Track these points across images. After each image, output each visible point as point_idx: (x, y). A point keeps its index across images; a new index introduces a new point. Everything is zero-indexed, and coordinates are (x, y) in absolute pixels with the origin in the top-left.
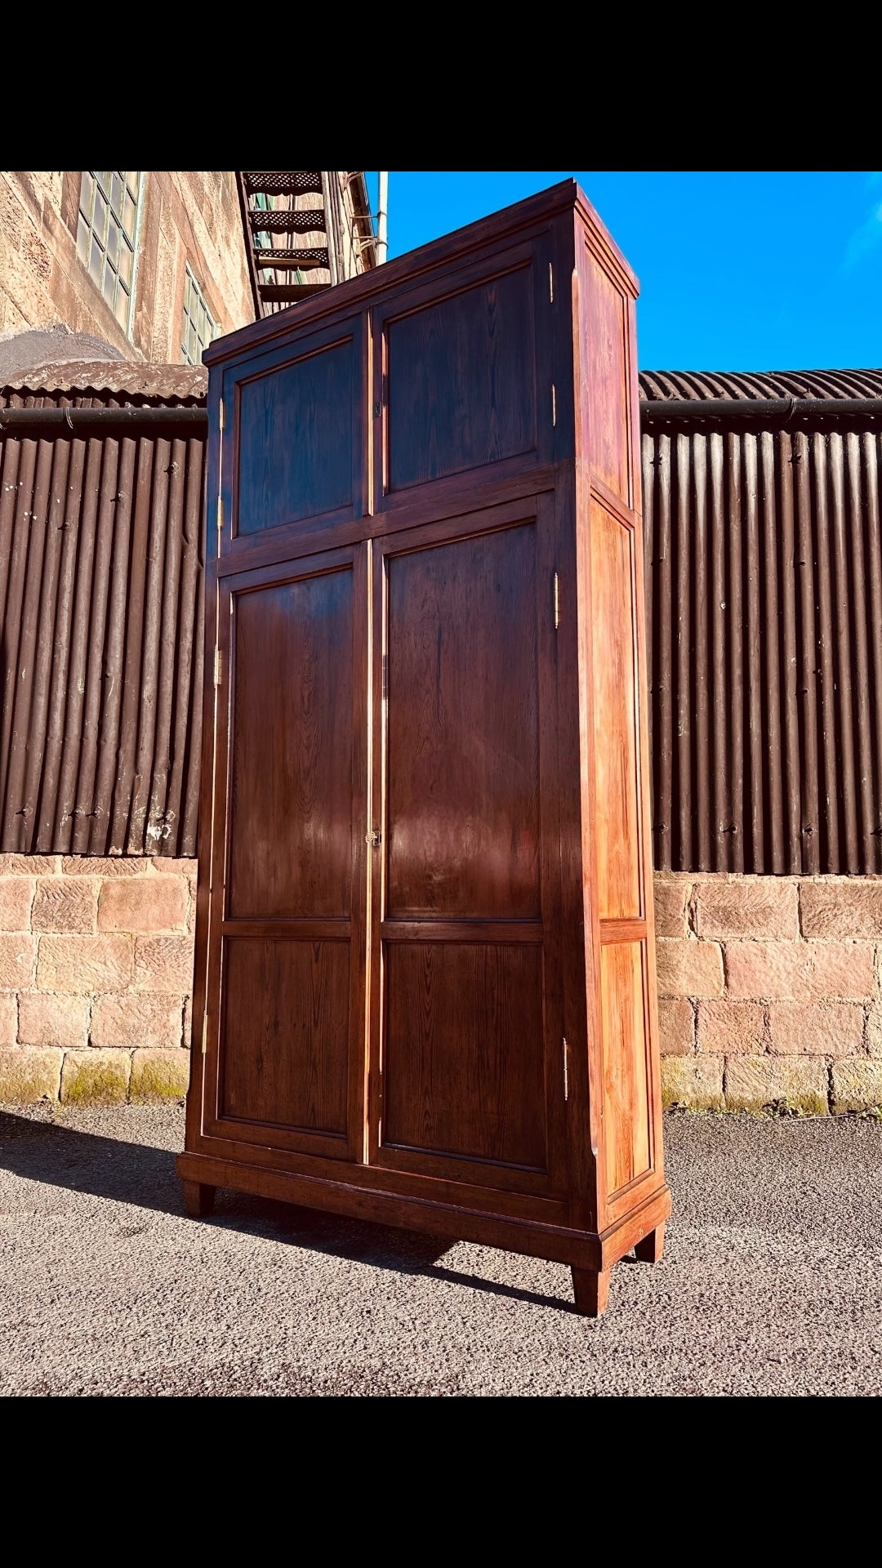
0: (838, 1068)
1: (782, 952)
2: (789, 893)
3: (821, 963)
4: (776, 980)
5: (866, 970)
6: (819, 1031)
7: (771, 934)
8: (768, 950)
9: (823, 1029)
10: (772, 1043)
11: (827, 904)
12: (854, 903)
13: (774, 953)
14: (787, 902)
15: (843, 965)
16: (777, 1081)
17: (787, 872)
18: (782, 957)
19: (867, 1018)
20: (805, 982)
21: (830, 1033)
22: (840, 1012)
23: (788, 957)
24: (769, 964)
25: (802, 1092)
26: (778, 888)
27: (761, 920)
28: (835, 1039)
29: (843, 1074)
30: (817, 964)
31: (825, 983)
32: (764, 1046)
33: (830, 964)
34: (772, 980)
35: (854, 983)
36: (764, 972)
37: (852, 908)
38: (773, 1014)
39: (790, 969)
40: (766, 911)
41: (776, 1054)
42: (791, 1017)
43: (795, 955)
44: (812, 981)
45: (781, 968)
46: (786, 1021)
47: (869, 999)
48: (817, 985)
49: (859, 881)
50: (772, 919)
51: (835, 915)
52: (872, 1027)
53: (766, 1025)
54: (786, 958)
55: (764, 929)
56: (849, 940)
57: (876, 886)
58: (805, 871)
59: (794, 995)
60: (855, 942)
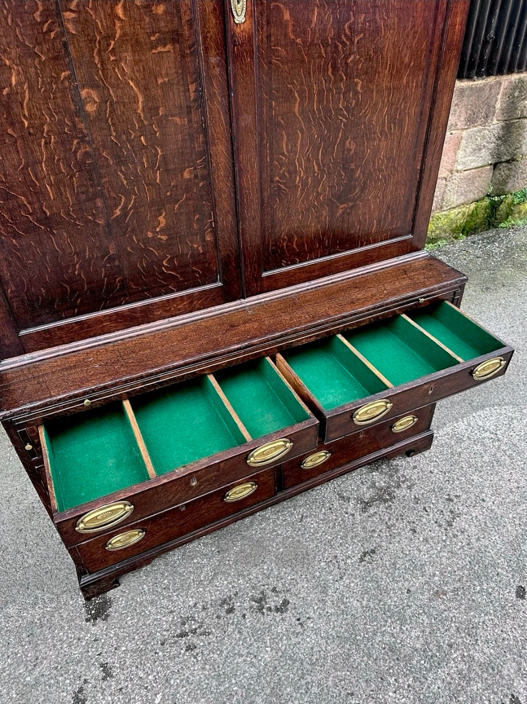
19: (446, 185)
47: (450, 173)
60: (451, 134)
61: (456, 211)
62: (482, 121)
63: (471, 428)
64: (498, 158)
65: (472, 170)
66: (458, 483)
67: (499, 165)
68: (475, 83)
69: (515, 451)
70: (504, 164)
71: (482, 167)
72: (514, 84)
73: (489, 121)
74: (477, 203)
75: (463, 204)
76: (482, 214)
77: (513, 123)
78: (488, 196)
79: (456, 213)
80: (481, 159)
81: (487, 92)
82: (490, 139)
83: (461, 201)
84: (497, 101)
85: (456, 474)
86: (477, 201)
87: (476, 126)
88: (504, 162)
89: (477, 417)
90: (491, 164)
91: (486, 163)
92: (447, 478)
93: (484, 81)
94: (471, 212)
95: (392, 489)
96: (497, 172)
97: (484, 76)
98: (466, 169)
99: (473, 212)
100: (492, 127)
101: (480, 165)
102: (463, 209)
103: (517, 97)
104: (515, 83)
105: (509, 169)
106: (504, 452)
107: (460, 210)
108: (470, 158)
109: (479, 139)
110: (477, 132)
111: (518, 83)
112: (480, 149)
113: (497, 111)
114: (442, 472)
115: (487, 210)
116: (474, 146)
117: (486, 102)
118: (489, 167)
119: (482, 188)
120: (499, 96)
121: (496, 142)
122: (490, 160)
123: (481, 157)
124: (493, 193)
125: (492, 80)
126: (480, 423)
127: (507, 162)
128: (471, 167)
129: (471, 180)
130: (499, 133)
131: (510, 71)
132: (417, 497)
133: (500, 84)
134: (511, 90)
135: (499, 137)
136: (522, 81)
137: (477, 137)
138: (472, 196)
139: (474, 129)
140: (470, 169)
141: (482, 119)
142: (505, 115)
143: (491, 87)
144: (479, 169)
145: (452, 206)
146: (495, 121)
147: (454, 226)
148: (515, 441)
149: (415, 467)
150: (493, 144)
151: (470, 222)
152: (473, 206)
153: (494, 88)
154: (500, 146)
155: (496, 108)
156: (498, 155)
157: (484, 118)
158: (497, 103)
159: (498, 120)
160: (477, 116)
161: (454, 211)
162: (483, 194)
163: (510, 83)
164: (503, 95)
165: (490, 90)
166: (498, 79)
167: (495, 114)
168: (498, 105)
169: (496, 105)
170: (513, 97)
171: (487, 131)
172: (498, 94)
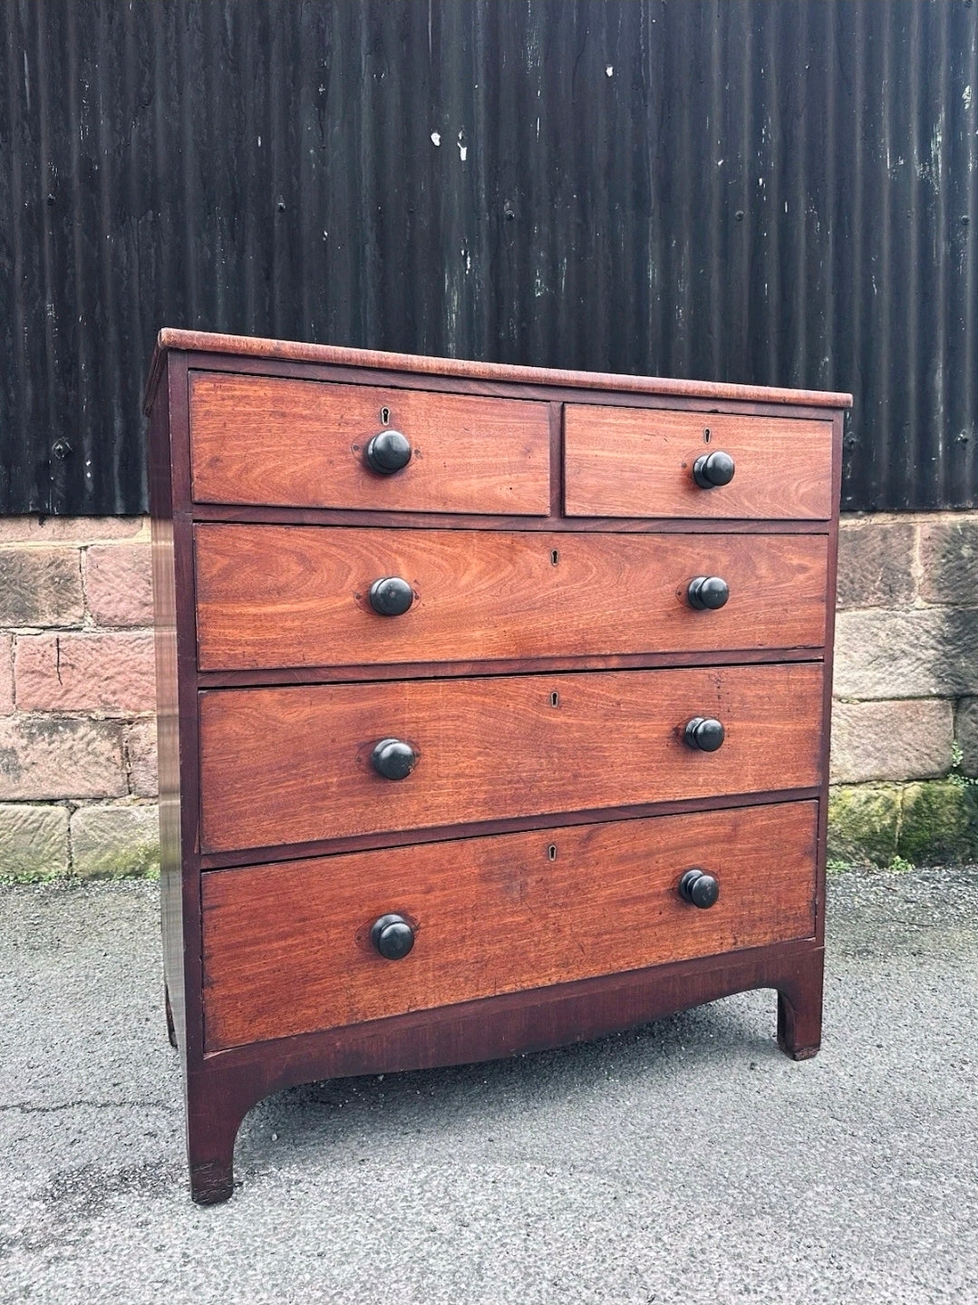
61: (863, 792)
62: (879, 598)
63: (416, 1191)
64: (959, 684)
65: (884, 703)
66: (181, 1297)
67: (968, 701)
69: (455, 1284)
71: (909, 698)
72: (950, 532)
73: (902, 600)
74: (927, 785)
75: (880, 780)
76: (948, 814)
78: (958, 770)
79: (863, 799)
80: (902, 679)
81: (877, 544)
82: (918, 639)
83: (869, 768)
84: (910, 561)
85: (208, 1275)
86: (927, 780)
87: (865, 608)
89: (472, 1175)
90: (940, 696)
91: (922, 692)
92: (170, 1277)
93: (862, 522)
94: (910, 803)
95: (14, 1249)
96: (966, 718)
97: (860, 513)
98: (864, 696)
99: (917, 803)
100: (915, 613)
101: (906, 693)
102: (886, 793)
103: (971, 559)
104: (954, 529)
106: (423, 1274)
107: (874, 793)
108: (870, 674)
109: (883, 635)
110: (870, 619)
111: (963, 530)
112: (894, 658)
113: (918, 582)
114: (185, 1255)
115: (966, 808)
116: (873, 650)
117: (879, 561)
118: (936, 702)
119: (928, 748)
120: (916, 553)
121: (940, 647)
122: (935, 687)
123: (902, 674)
124: (969, 767)
125: (882, 520)
126: (458, 1191)
128: (878, 694)
129: (889, 726)
130: (941, 630)
131: (926, 504)
132: (36, 1286)
133: (911, 531)
134: (946, 541)
135: (945, 638)
136: (972, 527)
137: (875, 630)
138: (899, 765)
139: (862, 612)
140: (879, 700)
141: (879, 594)
142: (946, 591)
143: (885, 535)
144: (905, 702)
145: (845, 778)
146: (919, 603)
147: (866, 829)
148: (494, 1263)
149: (146, 1223)
150: (933, 652)
151: (917, 829)
152: (914, 790)
153: (894, 536)
154: (953, 657)
155: (913, 575)
156: (957, 677)
157: (884, 593)
158: (913, 565)
159: (930, 602)
160: (862, 587)
161: (855, 790)
162: (939, 764)
163: (937, 528)
164: (925, 551)
165: (884, 538)
166: (900, 519)
167: (916, 588)
168: (918, 571)
169: (911, 570)
170: (962, 558)
171: (903, 622)
172: (910, 549)
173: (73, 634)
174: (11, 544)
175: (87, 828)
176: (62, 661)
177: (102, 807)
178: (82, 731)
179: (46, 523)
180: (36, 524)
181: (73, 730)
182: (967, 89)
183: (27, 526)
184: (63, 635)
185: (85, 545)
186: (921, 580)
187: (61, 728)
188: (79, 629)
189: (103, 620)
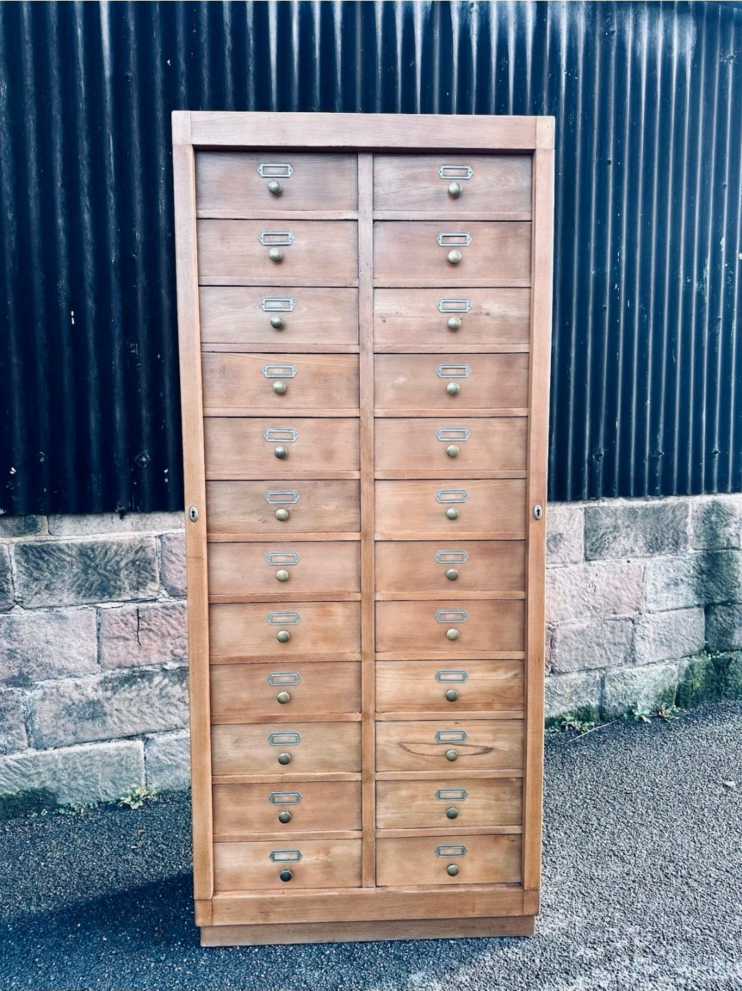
0: (610, 679)
1: (569, 578)
2: (577, 519)
3: (601, 586)
4: (562, 606)
5: (637, 588)
6: (596, 648)
7: (560, 561)
8: (558, 577)
9: (598, 645)
10: (557, 664)
11: (608, 528)
12: (631, 525)
13: (562, 578)
14: (575, 527)
15: (618, 585)
16: (559, 699)
17: (577, 497)
18: (568, 581)
19: (635, 630)
20: (587, 603)
21: (604, 648)
22: (613, 628)
23: (574, 581)
24: (557, 590)
25: (580, 704)
26: (567, 515)
27: (552, 548)
28: (608, 653)
29: (613, 684)
30: (598, 587)
31: (602, 602)
32: (550, 667)
33: (608, 584)
34: (559, 604)
35: (626, 599)
36: (553, 598)
37: (629, 529)
38: (559, 637)
39: (575, 593)
40: (557, 539)
41: (560, 673)
42: (574, 638)
43: (579, 578)
44: (592, 602)
45: (567, 593)
46: (569, 641)
47: (637, 613)
48: (597, 605)
49: (637, 503)
50: (562, 546)
51: (615, 538)
52: (638, 638)
53: (552, 648)
54: (572, 583)
55: (554, 557)
56: (624, 561)
57: (649, 506)
58: (593, 496)
59: (576, 617)
60: (628, 562)
61: (660, 668)
62: (671, 549)
64: (709, 598)
65: (671, 612)
67: (713, 607)
68: (650, 503)
70: (720, 607)
72: (706, 507)
73: (682, 549)
74: (692, 659)
75: (669, 659)
76: (702, 676)
77: (718, 553)
78: (707, 650)
79: (661, 671)
80: (681, 597)
81: (670, 515)
82: (690, 572)
83: (663, 654)
84: (686, 525)
86: (691, 656)
87: (664, 555)
88: (719, 604)
90: (699, 606)
91: (691, 604)
93: (663, 501)
94: (683, 671)
96: (712, 617)
97: (662, 496)
98: (661, 609)
99: (687, 671)
100: (688, 557)
101: (683, 605)
102: (671, 667)
103: (717, 523)
104: (709, 505)
105: (729, 615)
107: (665, 667)
108: (665, 595)
109: (672, 571)
110: (666, 562)
111: (713, 505)
112: (676, 584)
113: (690, 538)
115: (710, 671)
116: (666, 580)
117: (671, 526)
118: (697, 609)
119: (693, 637)
120: (689, 520)
121: (700, 577)
122: (697, 600)
123: (682, 594)
125: (672, 500)
127: (723, 604)
128: (669, 607)
129: (673, 625)
130: (701, 566)
131: (696, 491)
133: (687, 506)
134: (705, 513)
135: (702, 571)
136: (717, 504)
137: (668, 568)
138: (680, 648)
139: (662, 558)
140: (669, 610)
141: (671, 546)
142: (704, 543)
143: (675, 509)
144: (682, 611)
145: (652, 660)
146: (691, 551)
147: (661, 690)
150: (696, 579)
151: (686, 686)
152: (685, 663)
153: (679, 510)
154: (706, 582)
155: (688, 534)
156: (708, 594)
157: (673, 545)
158: (688, 528)
159: (696, 550)
160: (662, 542)
161: (656, 667)
162: (698, 646)
163: (700, 505)
164: (693, 518)
165: (674, 511)
166: (682, 499)
167: (689, 542)
168: (690, 530)
169: (686, 531)
170: (711, 522)
171: (683, 563)
172: (686, 517)
173: (151, 605)
174: (96, 536)
175: (159, 755)
176: (141, 626)
177: (173, 736)
178: (157, 680)
179: (126, 517)
180: (116, 518)
181: (150, 681)
182: (724, 240)
183: (110, 520)
184: (143, 605)
185: (160, 534)
186: (692, 537)
187: (139, 680)
188: (155, 600)
189: (174, 593)
